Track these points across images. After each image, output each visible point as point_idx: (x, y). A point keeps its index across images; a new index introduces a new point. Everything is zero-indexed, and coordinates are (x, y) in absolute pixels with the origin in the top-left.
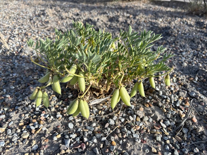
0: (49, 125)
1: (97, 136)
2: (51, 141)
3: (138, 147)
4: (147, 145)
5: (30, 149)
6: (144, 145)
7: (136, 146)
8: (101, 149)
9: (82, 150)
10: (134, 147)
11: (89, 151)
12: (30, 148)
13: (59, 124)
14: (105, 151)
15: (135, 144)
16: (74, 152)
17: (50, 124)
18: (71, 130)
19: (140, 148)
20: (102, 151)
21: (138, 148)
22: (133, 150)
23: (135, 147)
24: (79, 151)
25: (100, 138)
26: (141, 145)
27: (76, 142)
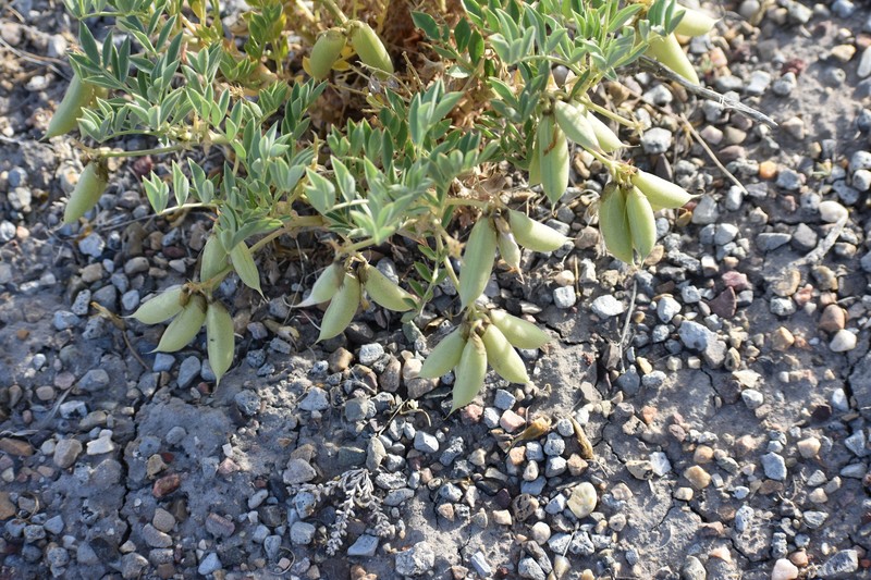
0: (567, 399)
1: (709, 215)
2: (656, 400)
3: (811, 97)
4: (812, 66)
5: (664, 482)
6: (808, 72)
7: (806, 101)
8: (770, 223)
9: (746, 289)
10: (807, 110)
11: (766, 264)
12: (657, 483)
13: (575, 354)
14: (788, 212)
15: (796, 101)
16: (743, 321)
17: (561, 391)
18: (632, 309)
19: (818, 91)
20: (780, 222)
21: (816, 98)
22: (817, 116)
23: (809, 107)
24: (750, 299)
25: (722, 209)
26: (806, 81)
27: (701, 303)
